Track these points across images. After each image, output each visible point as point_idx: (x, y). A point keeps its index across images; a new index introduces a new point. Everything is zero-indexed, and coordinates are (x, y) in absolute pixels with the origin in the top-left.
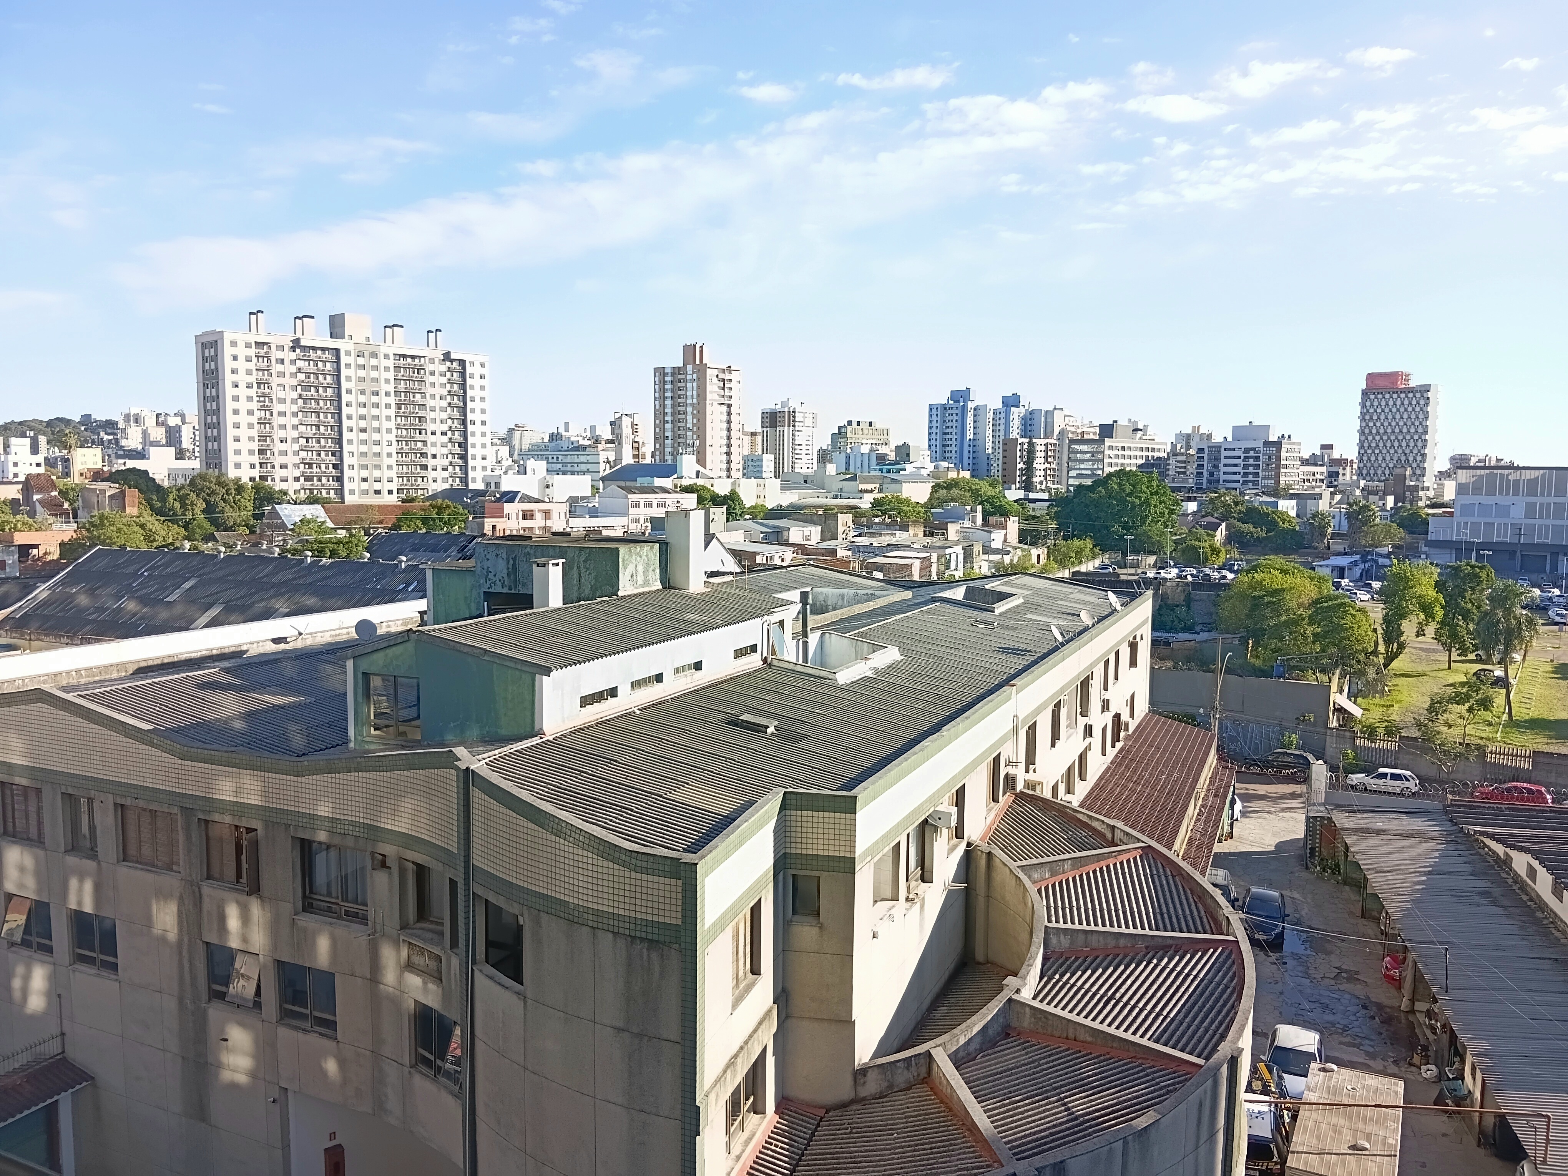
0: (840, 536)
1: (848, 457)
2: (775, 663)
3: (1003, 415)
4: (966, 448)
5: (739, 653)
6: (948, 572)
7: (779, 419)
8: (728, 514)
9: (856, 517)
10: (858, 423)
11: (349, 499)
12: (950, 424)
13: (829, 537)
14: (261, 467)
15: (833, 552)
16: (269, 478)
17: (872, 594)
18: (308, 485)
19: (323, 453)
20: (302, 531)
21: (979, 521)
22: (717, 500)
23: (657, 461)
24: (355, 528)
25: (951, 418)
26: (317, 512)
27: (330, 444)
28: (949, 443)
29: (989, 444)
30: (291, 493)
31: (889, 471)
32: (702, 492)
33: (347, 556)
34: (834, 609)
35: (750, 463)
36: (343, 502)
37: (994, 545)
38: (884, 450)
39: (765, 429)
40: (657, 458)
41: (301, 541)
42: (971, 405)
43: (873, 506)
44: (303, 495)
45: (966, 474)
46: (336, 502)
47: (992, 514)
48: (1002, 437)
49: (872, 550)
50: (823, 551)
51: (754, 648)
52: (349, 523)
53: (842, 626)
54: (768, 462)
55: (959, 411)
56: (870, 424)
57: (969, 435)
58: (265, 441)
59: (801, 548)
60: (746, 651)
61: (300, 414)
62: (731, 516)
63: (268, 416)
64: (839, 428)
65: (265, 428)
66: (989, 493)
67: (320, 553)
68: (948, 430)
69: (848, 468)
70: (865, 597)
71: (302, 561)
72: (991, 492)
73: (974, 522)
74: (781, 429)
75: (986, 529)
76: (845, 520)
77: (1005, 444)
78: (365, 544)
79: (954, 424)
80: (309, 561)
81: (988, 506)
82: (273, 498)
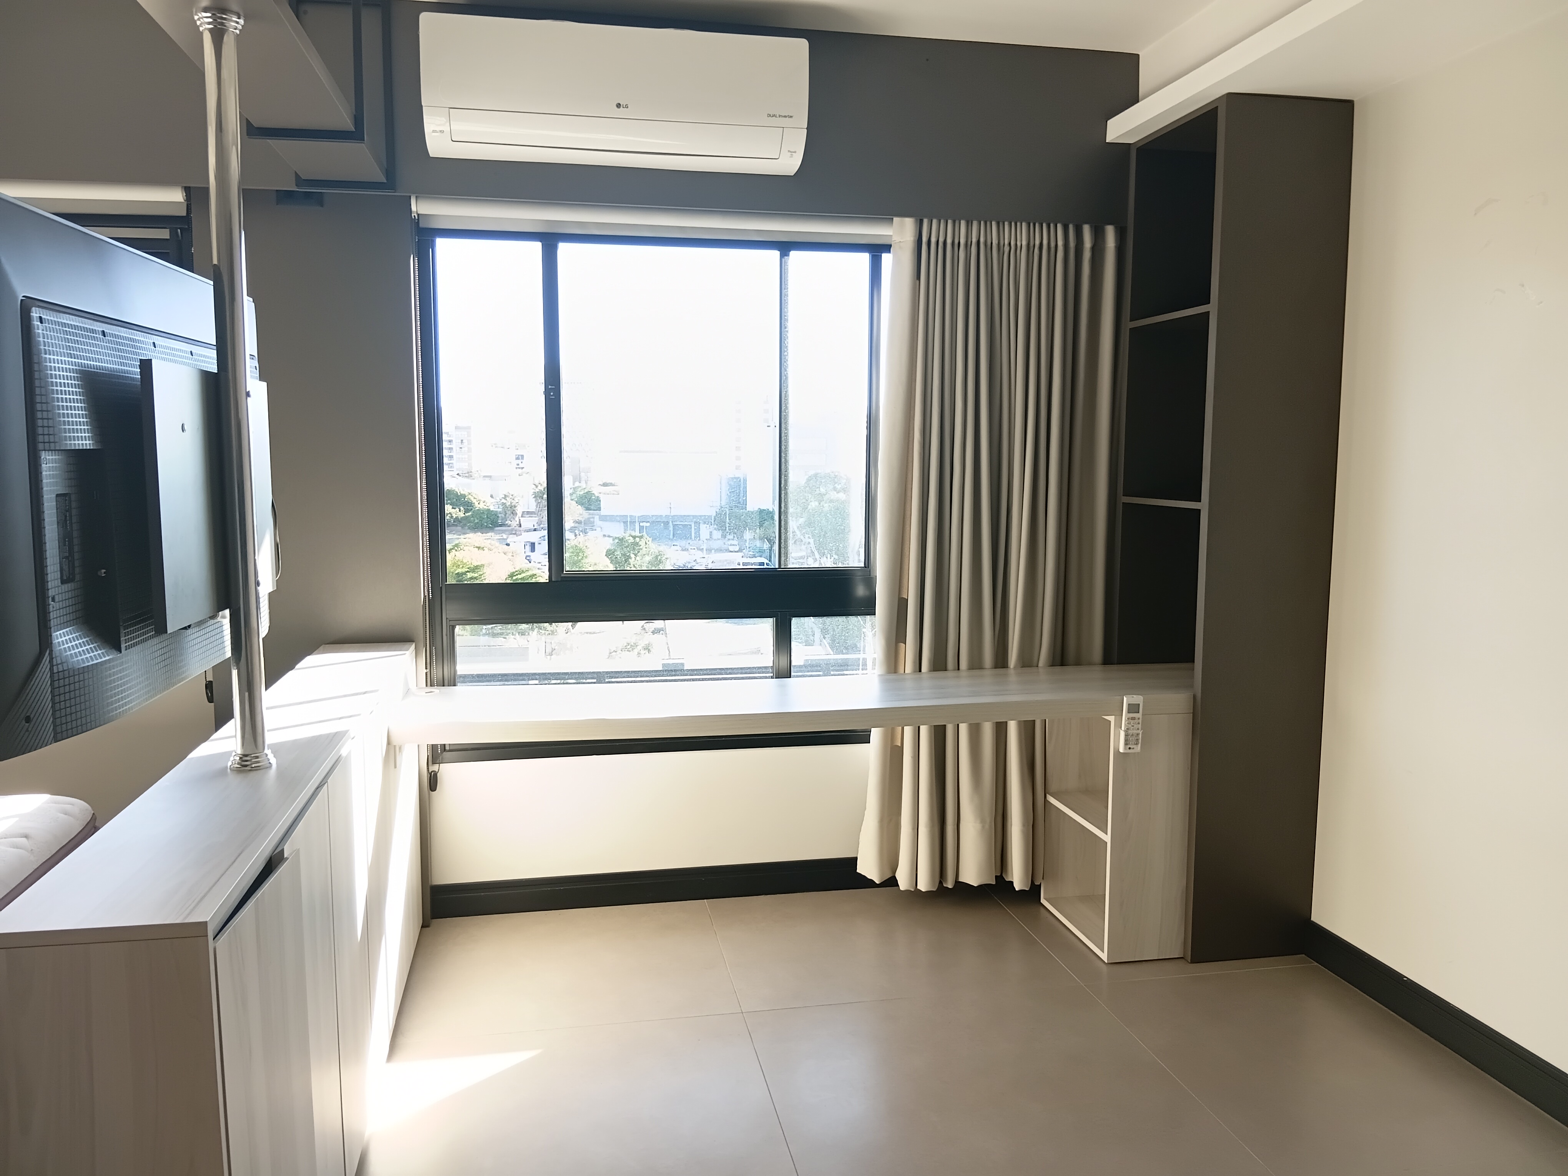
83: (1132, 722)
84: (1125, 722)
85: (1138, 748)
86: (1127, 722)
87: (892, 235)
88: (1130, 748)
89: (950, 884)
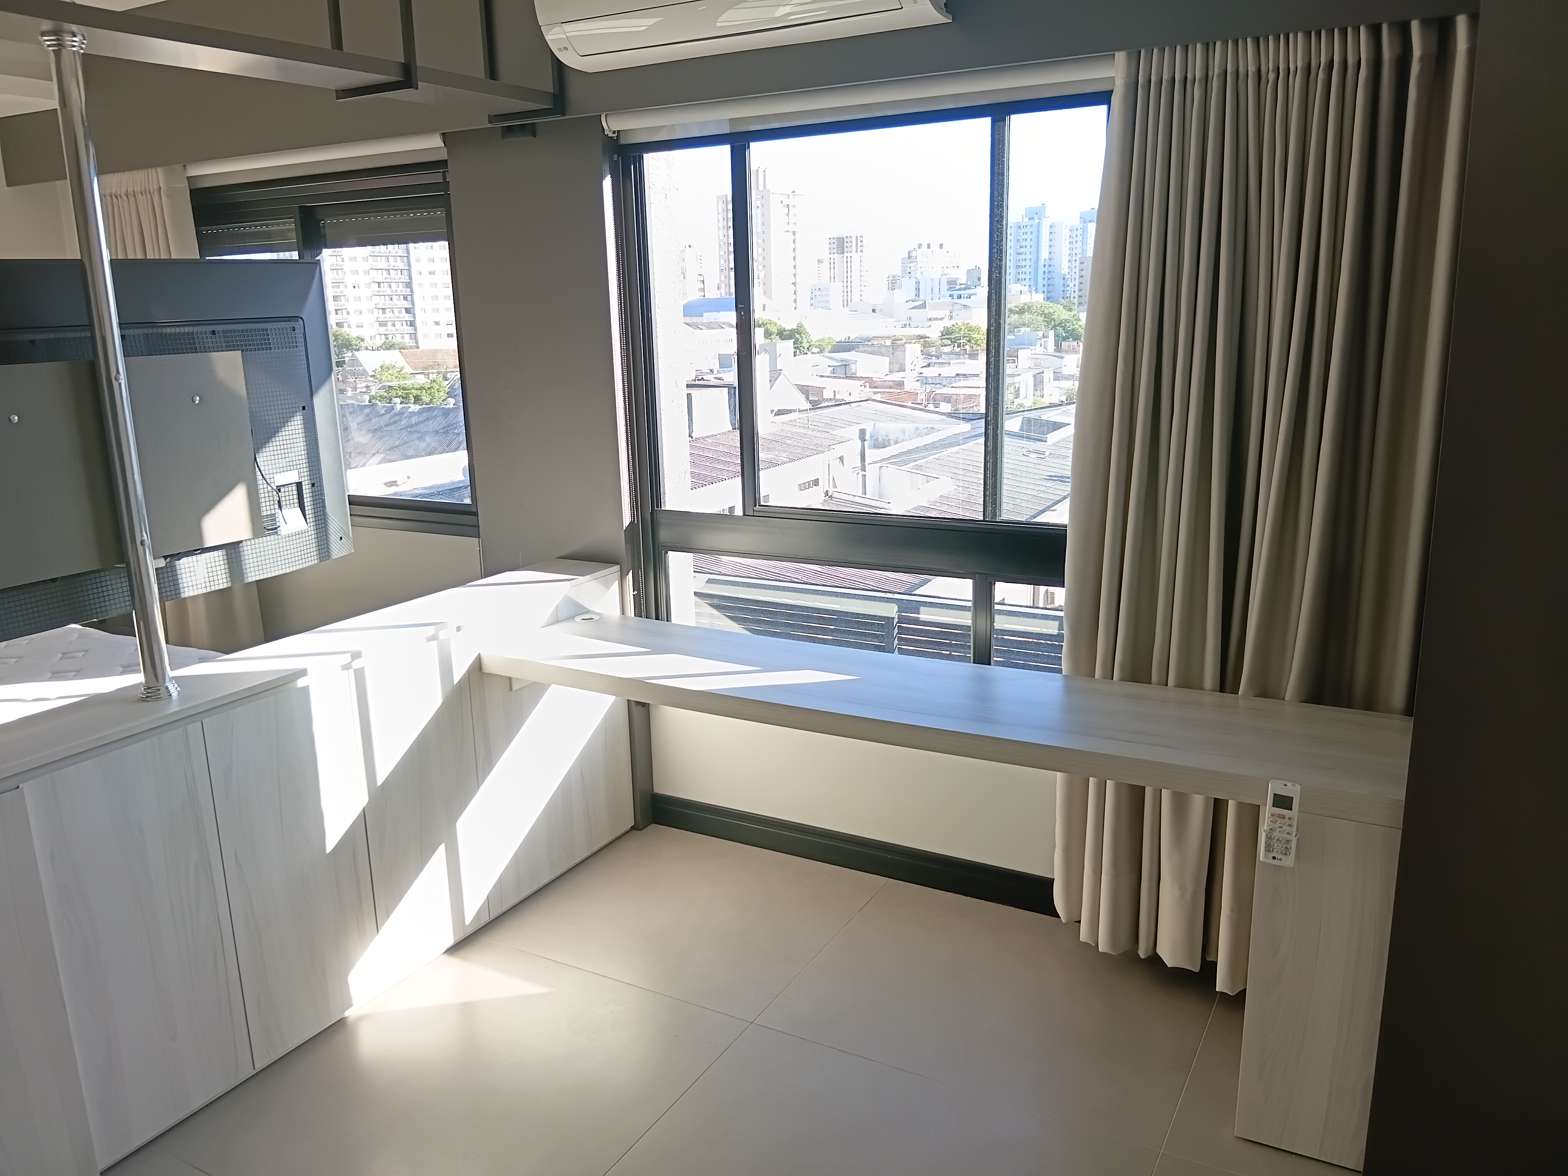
0: (908, 367)
1: (918, 283)
2: (836, 495)
3: (1080, 232)
4: (1041, 270)
5: (805, 486)
6: (1017, 401)
7: (846, 245)
8: (795, 348)
9: (924, 347)
10: (929, 246)
11: (424, 345)
12: (1023, 244)
13: (897, 369)
14: (336, 314)
15: (900, 384)
16: (345, 325)
17: (932, 428)
18: (383, 330)
19: (394, 298)
20: (384, 378)
21: (1051, 347)
22: (783, 335)
23: (723, 295)
24: (433, 373)
25: (1025, 237)
26: (394, 357)
27: (401, 288)
28: (1023, 263)
29: (1065, 265)
30: (367, 338)
31: (960, 297)
32: (768, 326)
33: (431, 402)
34: (896, 443)
35: (817, 293)
36: (418, 347)
37: (1065, 371)
38: (953, 274)
39: (832, 256)
40: (723, 291)
41: (383, 387)
42: (1046, 223)
43: (943, 335)
44: (379, 342)
45: (1039, 298)
46: (411, 347)
47: (1065, 339)
48: (1079, 256)
49: (939, 381)
50: (891, 384)
51: (816, 482)
52: (427, 368)
53: (901, 459)
54: (836, 290)
55: (1034, 229)
56: (941, 246)
57: (1044, 255)
58: (338, 287)
59: (870, 382)
60: (809, 485)
61: (370, 258)
62: (798, 349)
63: (340, 262)
64: (909, 252)
65: (338, 274)
66: (1062, 317)
67: (405, 399)
68: (1022, 250)
69: (918, 295)
70: (926, 430)
71: (393, 408)
72: (1064, 315)
73: (1046, 348)
74: (849, 255)
75: (1058, 354)
76: (913, 351)
77: (1082, 263)
78: (447, 390)
79: (1028, 243)
80: (398, 409)
81: (1060, 330)
82: (351, 345)
83: (1280, 821)
84: (1268, 819)
85: (1289, 861)
86: (1270, 820)
87: (1114, 77)
88: (1274, 858)
89: (1142, 954)
